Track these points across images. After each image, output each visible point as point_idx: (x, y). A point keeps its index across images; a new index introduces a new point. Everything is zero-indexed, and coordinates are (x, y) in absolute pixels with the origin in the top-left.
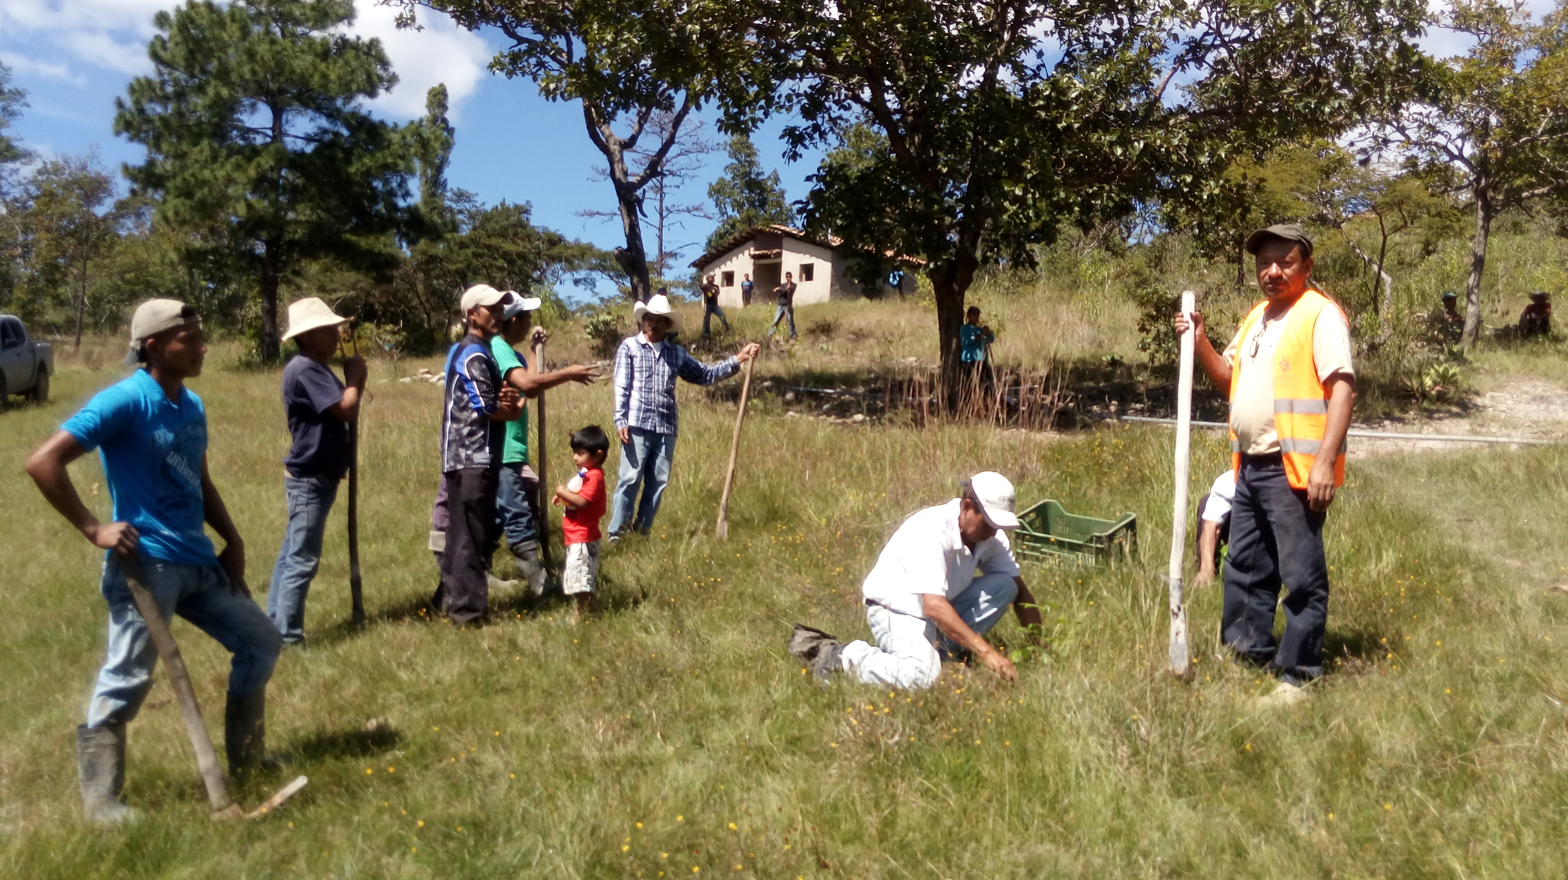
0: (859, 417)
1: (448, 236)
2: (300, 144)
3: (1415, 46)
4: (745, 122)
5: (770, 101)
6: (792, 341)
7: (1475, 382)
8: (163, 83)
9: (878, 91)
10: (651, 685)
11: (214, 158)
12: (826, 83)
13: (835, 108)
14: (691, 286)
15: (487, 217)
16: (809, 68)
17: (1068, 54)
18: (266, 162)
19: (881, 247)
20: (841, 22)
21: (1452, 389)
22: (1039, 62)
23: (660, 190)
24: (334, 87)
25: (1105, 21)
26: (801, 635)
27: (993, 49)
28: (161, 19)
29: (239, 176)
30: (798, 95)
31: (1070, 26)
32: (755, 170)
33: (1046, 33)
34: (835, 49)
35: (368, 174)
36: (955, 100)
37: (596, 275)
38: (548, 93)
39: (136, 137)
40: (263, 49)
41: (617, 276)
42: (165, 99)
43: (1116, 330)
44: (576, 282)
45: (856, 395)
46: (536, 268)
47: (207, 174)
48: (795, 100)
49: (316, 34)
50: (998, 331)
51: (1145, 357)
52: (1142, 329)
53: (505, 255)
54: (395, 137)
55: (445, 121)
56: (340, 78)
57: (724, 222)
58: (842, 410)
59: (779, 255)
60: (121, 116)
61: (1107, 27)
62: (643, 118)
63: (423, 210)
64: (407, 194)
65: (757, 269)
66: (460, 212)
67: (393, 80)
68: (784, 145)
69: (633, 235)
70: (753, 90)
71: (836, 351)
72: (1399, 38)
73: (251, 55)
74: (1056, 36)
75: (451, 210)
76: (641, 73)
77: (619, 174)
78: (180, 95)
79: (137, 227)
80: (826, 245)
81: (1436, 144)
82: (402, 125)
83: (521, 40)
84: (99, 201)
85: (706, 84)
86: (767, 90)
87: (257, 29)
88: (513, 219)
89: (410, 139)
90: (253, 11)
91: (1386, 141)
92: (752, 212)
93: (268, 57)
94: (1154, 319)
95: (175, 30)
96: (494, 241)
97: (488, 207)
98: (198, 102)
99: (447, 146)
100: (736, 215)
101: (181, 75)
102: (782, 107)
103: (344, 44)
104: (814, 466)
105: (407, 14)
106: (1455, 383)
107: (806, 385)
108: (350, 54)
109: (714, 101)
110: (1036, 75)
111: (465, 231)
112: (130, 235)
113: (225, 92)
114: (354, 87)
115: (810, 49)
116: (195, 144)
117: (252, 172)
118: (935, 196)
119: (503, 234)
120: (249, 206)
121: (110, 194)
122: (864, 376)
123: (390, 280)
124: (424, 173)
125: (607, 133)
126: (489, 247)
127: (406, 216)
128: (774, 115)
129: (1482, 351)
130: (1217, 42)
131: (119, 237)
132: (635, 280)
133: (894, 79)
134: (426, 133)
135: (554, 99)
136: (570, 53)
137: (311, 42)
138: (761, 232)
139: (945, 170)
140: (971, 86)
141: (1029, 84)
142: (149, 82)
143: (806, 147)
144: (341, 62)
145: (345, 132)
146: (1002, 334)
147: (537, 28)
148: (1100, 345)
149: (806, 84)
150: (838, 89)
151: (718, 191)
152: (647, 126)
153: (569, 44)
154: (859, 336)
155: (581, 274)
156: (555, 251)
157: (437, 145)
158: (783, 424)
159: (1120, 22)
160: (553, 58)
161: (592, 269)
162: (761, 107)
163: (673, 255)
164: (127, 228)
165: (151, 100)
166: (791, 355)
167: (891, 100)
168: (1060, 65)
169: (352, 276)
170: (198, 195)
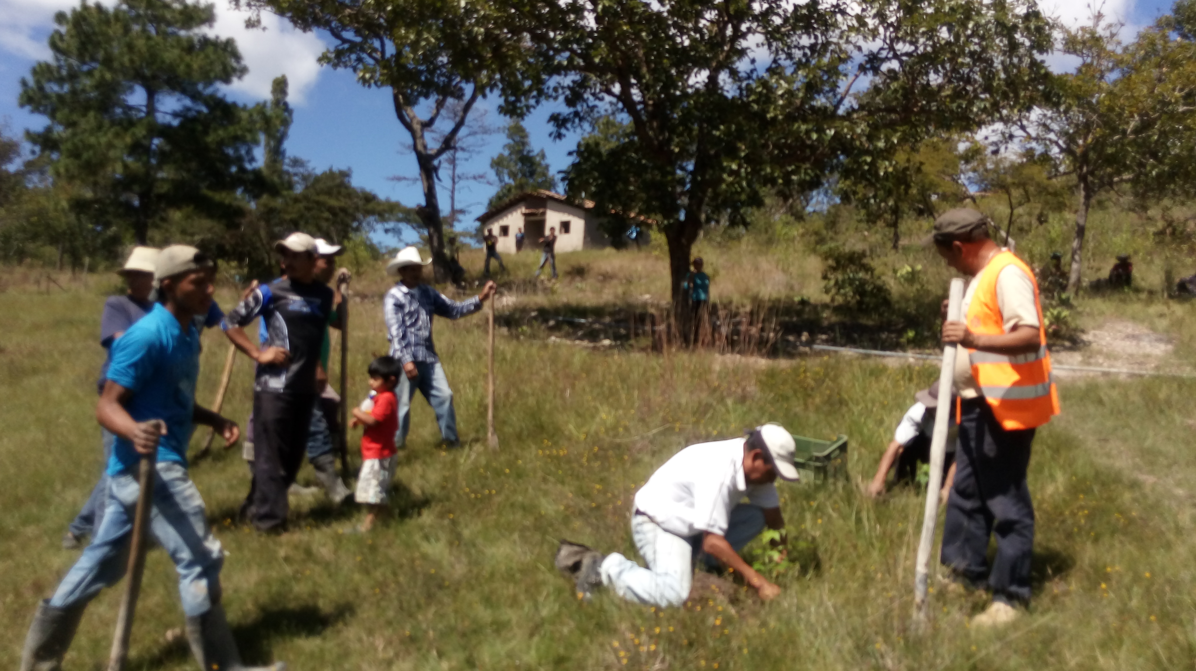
0: (607, 342)
1: (285, 193)
2: (168, 119)
3: (1043, 62)
4: (521, 108)
5: (541, 93)
6: (553, 281)
7: (1080, 322)
8: (60, 67)
9: (626, 87)
10: (430, 597)
11: (100, 127)
12: (585, 80)
13: (591, 98)
14: (476, 236)
15: (318, 179)
16: (571, 67)
17: (775, 61)
18: (140, 131)
19: (627, 208)
20: (597, 32)
21: (1064, 328)
22: (751, 67)
23: (453, 162)
24: (196, 75)
25: (805, 37)
26: (565, 551)
27: (716, 56)
28: (60, 17)
29: (118, 142)
30: (563, 88)
31: (776, 39)
32: (527, 148)
33: (758, 45)
34: (592, 52)
35: (221, 144)
36: (685, 95)
37: (403, 226)
38: (364, 81)
39: (36, 109)
40: (140, 43)
41: (417, 227)
42: (60, 81)
43: (804, 277)
44: (387, 231)
45: (604, 324)
46: (355, 219)
47: (92, 140)
48: (560, 91)
49: (183, 33)
50: (714, 276)
51: (827, 299)
52: (825, 277)
53: (331, 210)
54: (244, 115)
55: (286, 104)
56: (201, 68)
57: (503, 188)
58: (593, 336)
59: (544, 214)
60: (25, 92)
61: (806, 41)
62: (440, 105)
63: (266, 172)
64: (252, 160)
65: (527, 224)
66: (296, 174)
67: (244, 71)
68: (551, 127)
69: (430, 194)
70: (527, 84)
71: (588, 288)
72: (1031, 56)
73: (130, 47)
74: (766, 47)
75: (288, 173)
76: (439, 68)
77: (420, 147)
78: (73, 76)
79: (41, 181)
80: (580, 207)
81: (1050, 140)
82: (251, 105)
83: (344, 41)
84: (10, 160)
85: (490, 78)
86: (538, 82)
87: (136, 28)
88: (338, 181)
89: (256, 117)
90: (133, 13)
91: (1011, 137)
92: (524, 180)
93: (144, 49)
94: (834, 269)
95: (70, 26)
96: (323, 198)
97: (319, 171)
98: (87, 82)
99: (286, 123)
100: (511, 182)
101: (74, 62)
102: (550, 96)
103: (205, 42)
104: (573, 386)
105: (254, 18)
106: (1066, 323)
107: (565, 316)
108: (210, 50)
109: (497, 92)
110: (749, 77)
111: (299, 189)
112: (36, 187)
113: (108, 76)
114: (212, 75)
115: (572, 51)
116: (84, 115)
117: (128, 140)
118: (669, 169)
119: (329, 192)
120: (126, 166)
121: (19, 155)
122: (611, 309)
123: (237, 226)
124: (267, 144)
125: (411, 114)
126: (318, 203)
127: (251, 177)
128: (543, 102)
129: (1083, 298)
130: (890, 55)
131: (27, 188)
132: (432, 230)
133: (639, 78)
134: (269, 112)
135: (369, 86)
136: (383, 52)
137: (179, 39)
138: (530, 196)
139: (677, 150)
140: (698, 86)
141: (744, 84)
142: (48, 66)
143: (567, 129)
144: (202, 56)
145: (205, 110)
146: (717, 279)
147: (358, 32)
148: (792, 288)
149: (568, 80)
150: (595, 85)
151: (498, 164)
152: (443, 112)
153: (383, 45)
154: (606, 277)
155: (390, 225)
156: (370, 206)
157: (277, 122)
158: (546, 346)
159: (816, 37)
160: (370, 55)
161: (400, 220)
162: (534, 97)
163: (462, 212)
164: (34, 181)
165: (49, 80)
166: (553, 292)
167: (636, 94)
168: (769, 70)
169: (207, 223)
170: (85, 156)
